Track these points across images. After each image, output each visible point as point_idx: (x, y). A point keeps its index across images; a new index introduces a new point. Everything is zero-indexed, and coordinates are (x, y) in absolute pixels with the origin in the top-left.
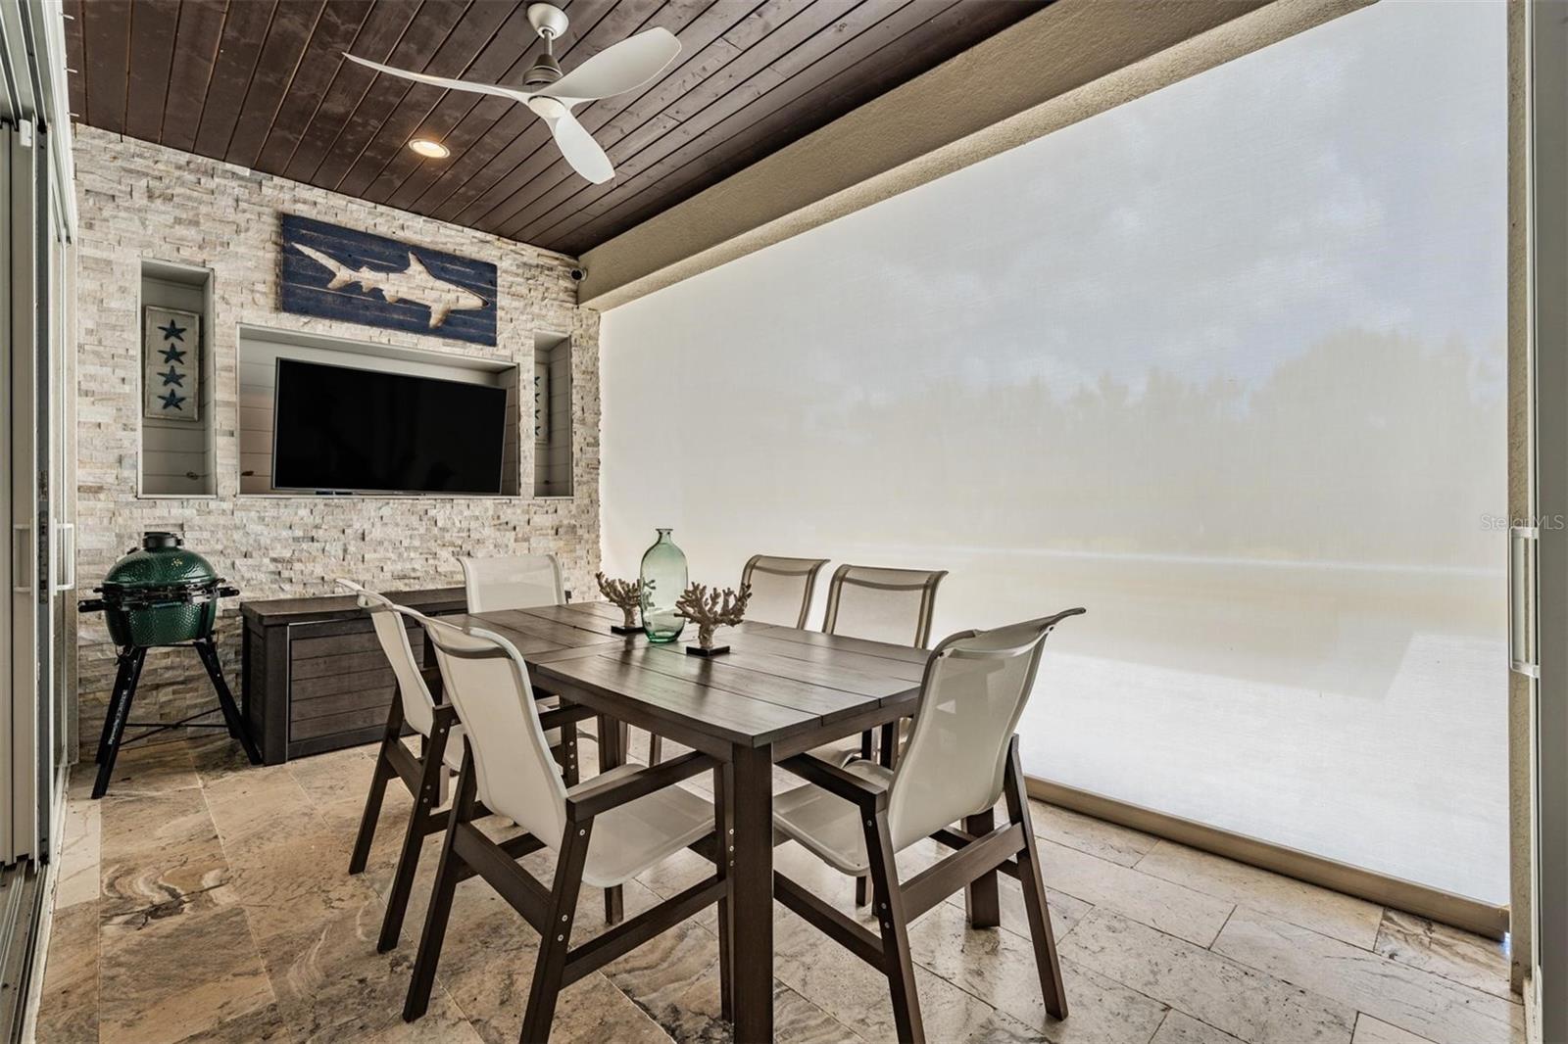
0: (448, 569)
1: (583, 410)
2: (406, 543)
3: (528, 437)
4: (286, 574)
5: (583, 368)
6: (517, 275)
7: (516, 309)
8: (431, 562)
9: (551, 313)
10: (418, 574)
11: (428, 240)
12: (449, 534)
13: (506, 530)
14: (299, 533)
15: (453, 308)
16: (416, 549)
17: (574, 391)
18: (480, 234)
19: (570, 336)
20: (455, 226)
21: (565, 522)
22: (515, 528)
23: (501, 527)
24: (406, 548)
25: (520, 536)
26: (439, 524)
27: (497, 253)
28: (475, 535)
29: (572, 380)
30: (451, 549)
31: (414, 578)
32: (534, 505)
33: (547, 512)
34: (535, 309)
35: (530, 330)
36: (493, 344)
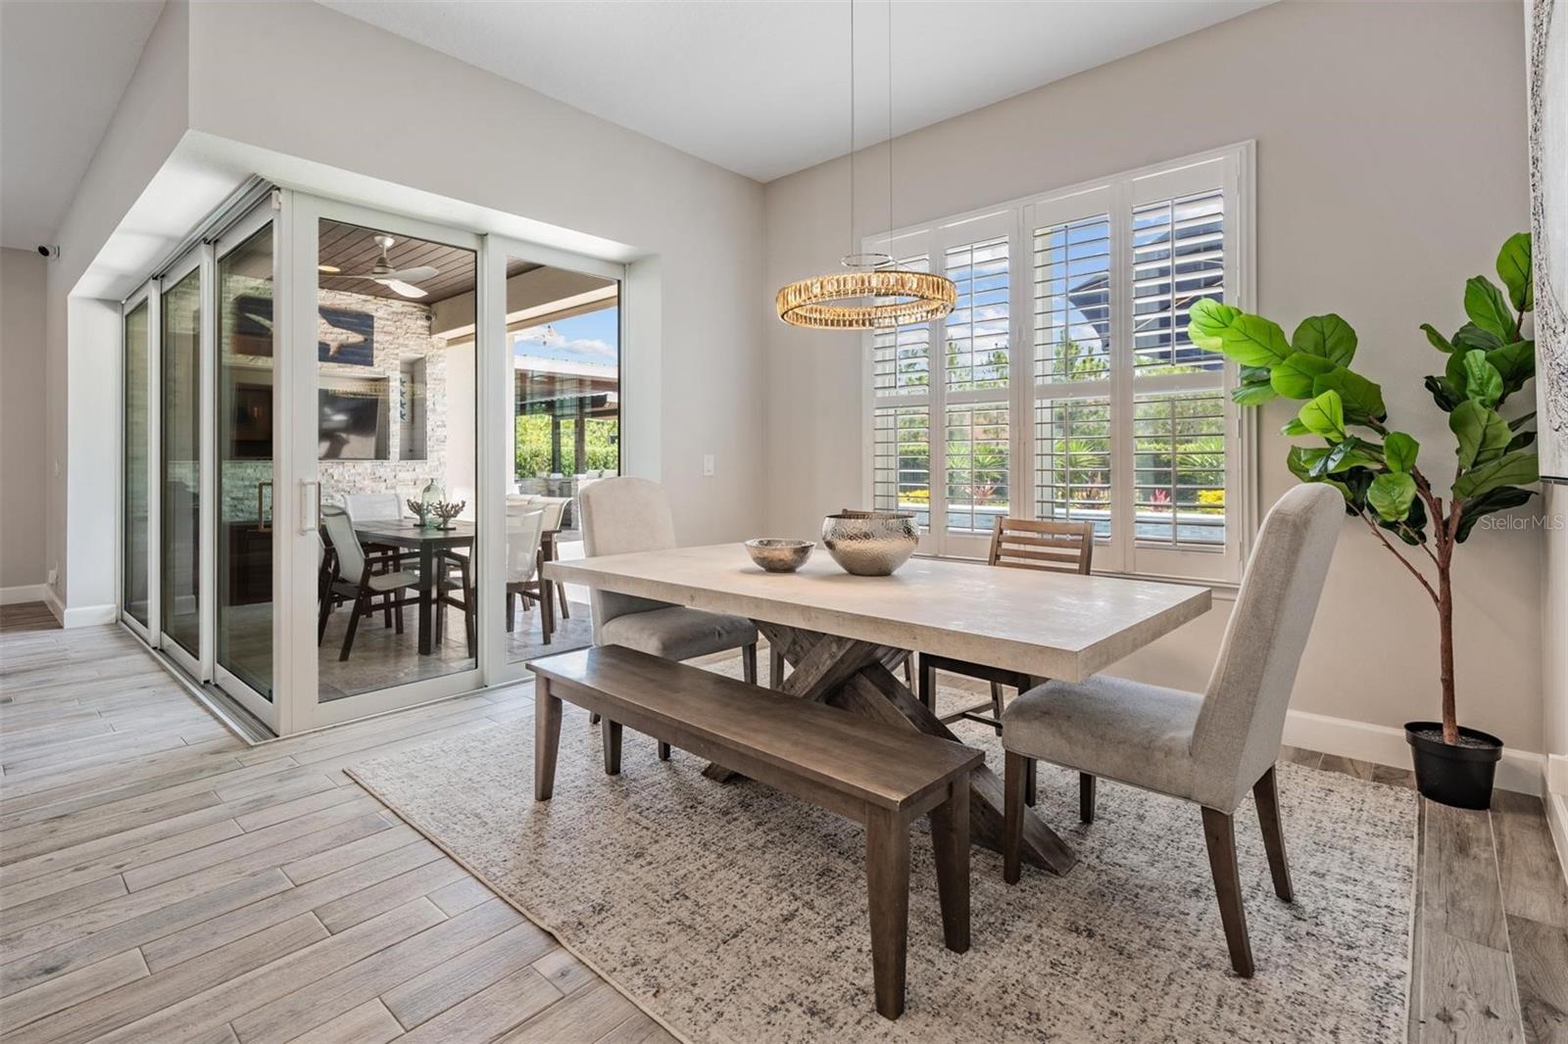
1: (434, 404)
3: (395, 422)
4: (240, 507)
5: (435, 378)
6: (388, 320)
7: (387, 341)
9: (412, 343)
11: (328, 303)
13: (380, 482)
14: (247, 483)
15: (344, 342)
17: (429, 391)
18: (363, 297)
19: (425, 356)
20: (345, 292)
21: (421, 477)
22: (385, 481)
23: (376, 480)
25: (390, 485)
26: (335, 478)
27: (375, 307)
28: (358, 485)
29: (428, 384)
32: (399, 466)
33: (408, 470)
34: (401, 341)
35: (397, 354)
36: (371, 364)
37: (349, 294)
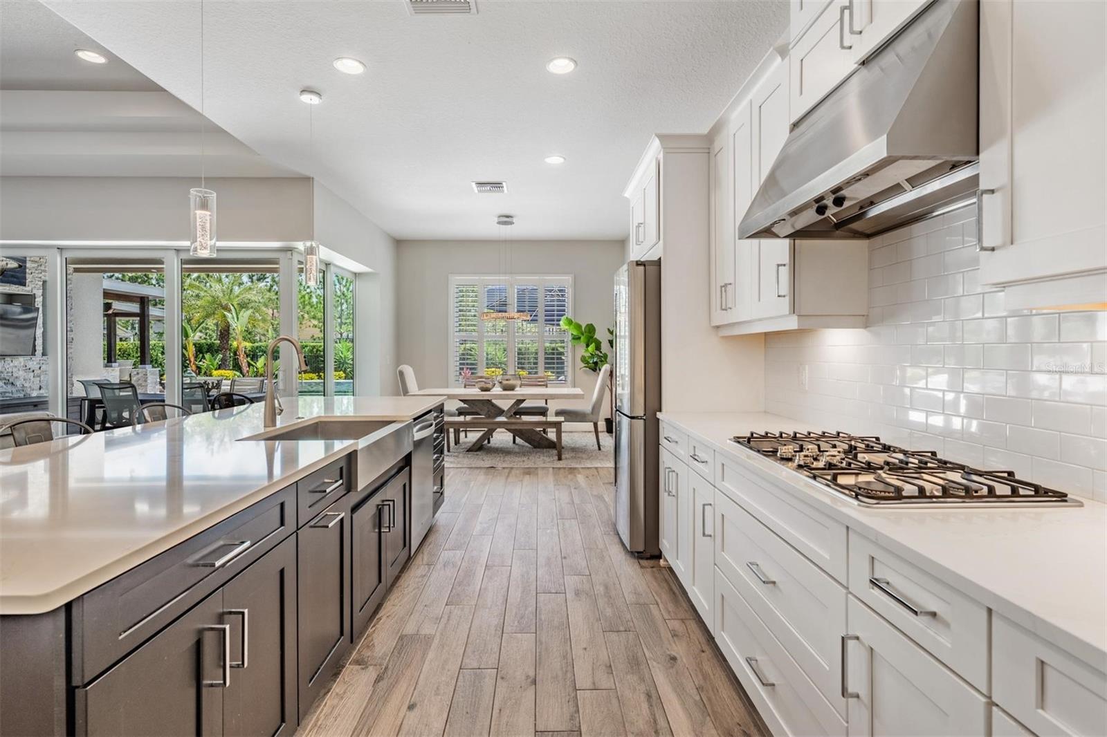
7: (34, 268)
13: (29, 372)
15: (5, 268)
22: (33, 371)
23: (27, 371)
25: (36, 374)
28: (15, 375)
30: (4, 381)
32: (43, 360)
34: (43, 268)
35: (40, 278)
36: (25, 285)
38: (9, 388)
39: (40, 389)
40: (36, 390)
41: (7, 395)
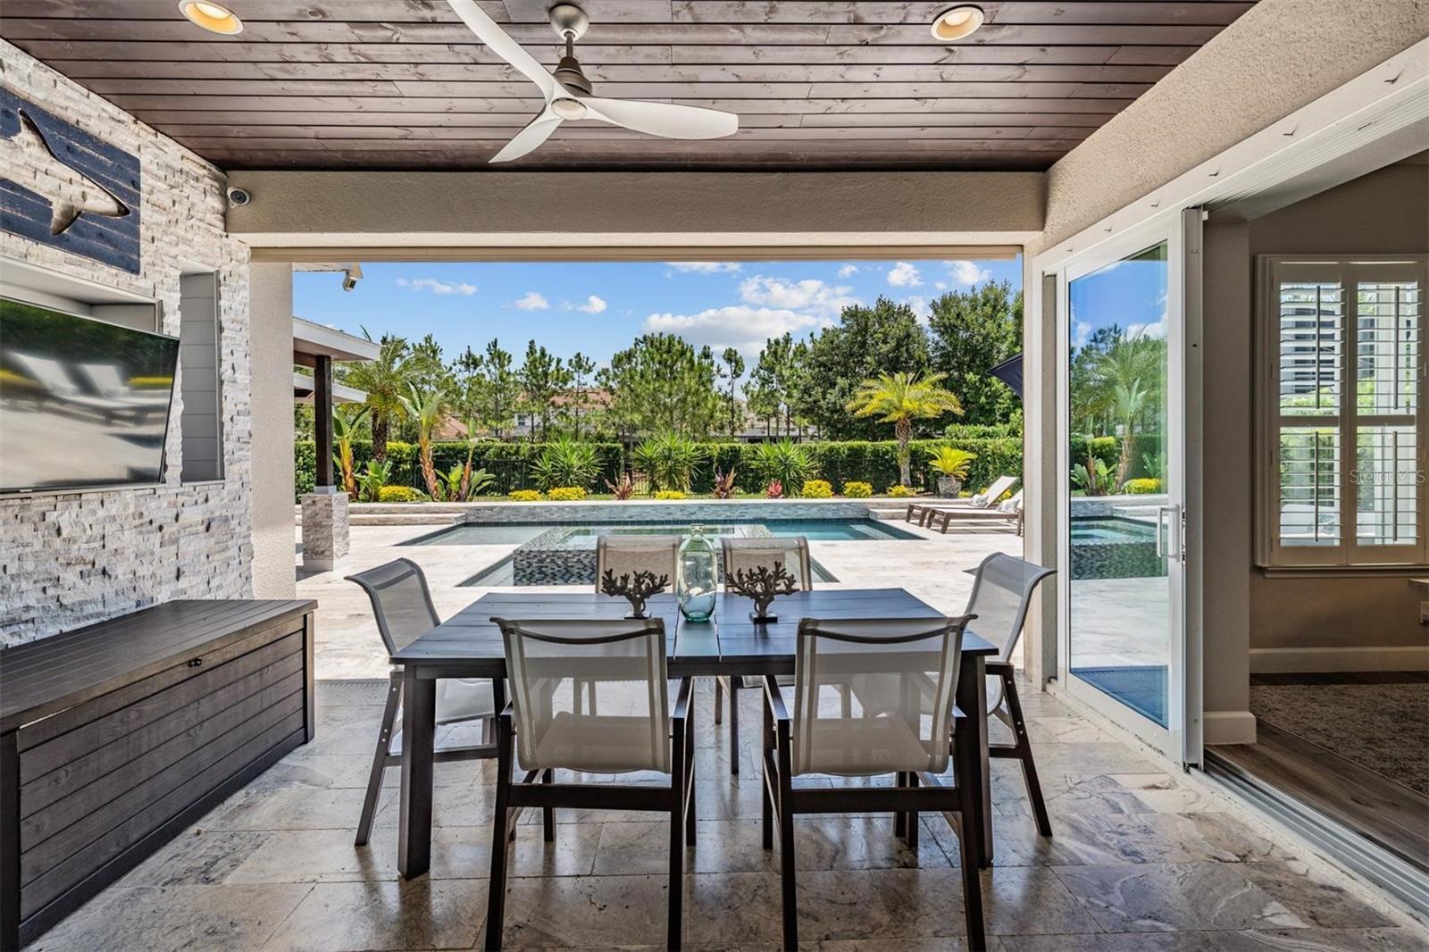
0: (77, 599)
1: (233, 368)
2: (12, 570)
5: (232, 316)
6: (157, 177)
7: (159, 225)
8: (51, 592)
9: (198, 239)
10: (33, 614)
11: (41, 96)
12: (75, 547)
13: (149, 532)
15: (79, 205)
16: (29, 575)
17: (224, 343)
18: (114, 109)
19: (218, 272)
20: (77, 86)
21: (217, 514)
22: (161, 528)
23: (143, 529)
24: (12, 577)
25: (166, 537)
26: (65, 533)
27: (137, 142)
28: (111, 545)
29: (221, 329)
30: (78, 568)
31: (27, 622)
32: (183, 494)
33: (196, 503)
34: (180, 230)
35: (175, 257)
36: (136, 271)
37: (85, 91)
38: (97, 587)
39: (178, 578)
40: (169, 582)
41: (90, 609)
